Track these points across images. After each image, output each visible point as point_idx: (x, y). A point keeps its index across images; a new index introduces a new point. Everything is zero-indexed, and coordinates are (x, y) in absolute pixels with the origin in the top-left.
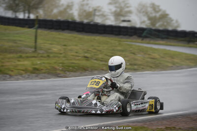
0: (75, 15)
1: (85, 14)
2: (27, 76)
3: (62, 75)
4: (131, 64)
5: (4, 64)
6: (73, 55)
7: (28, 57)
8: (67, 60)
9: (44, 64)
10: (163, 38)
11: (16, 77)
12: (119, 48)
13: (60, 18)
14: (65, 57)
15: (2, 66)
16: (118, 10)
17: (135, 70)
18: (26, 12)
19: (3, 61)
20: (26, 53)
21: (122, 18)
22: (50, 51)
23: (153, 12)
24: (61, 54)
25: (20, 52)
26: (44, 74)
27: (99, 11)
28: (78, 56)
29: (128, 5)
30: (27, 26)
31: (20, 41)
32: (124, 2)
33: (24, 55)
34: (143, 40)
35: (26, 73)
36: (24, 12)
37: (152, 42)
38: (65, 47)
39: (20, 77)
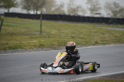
0: (66, 11)
2: (36, 49)
3: (58, 48)
4: (101, 41)
5: (21, 42)
6: (64, 36)
7: (36, 38)
9: (46, 42)
10: (121, 24)
11: (29, 50)
12: (94, 31)
13: (56, 13)
14: (59, 37)
15: (21, 43)
16: (93, 7)
17: (104, 44)
18: (35, 10)
19: (21, 40)
20: (35, 35)
21: (95, 12)
22: (50, 34)
23: (115, 7)
24: (57, 35)
25: (31, 34)
26: (46, 48)
27: (81, 8)
28: (68, 36)
29: (98, 4)
30: (36, 18)
31: (31, 28)
32: (96, 2)
33: (33, 36)
34: (108, 25)
35: (35, 47)
36: (34, 10)
37: (115, 26)
38: (59, 31)
39: (32, 50)
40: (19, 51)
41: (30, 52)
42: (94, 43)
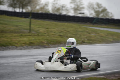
1: (56, 9)
2: (26, 47)
3: (47, 46)
4: (88, 40)
5: (12, 40)
6: (53, 34)
8: (49, 37)
9: (36, 40)
10: (106, 24)
12: (80, 30)
14: (48, 35)
15: (11, 41)
16: (76, 7)
19: (12, 38)
20: (25, 33)
21: (79, 12)
22: (38, 32)
23: (98, 8)
24: (45, 33)
25: (21, 32)
26: (36, 46)
27: (65, 7)
28: (56, 35)
29: (82, 4)
31: (20, 26)
32: (79, 1)
33: (23, 34)
34: (93, 25)
35: (25, 45)
36: (19, 8)
37: (99, 26)
38: (47, 29)
39: (22, 48)
40: (10, 48)
41: (21, 49)
42: (81, 42)
